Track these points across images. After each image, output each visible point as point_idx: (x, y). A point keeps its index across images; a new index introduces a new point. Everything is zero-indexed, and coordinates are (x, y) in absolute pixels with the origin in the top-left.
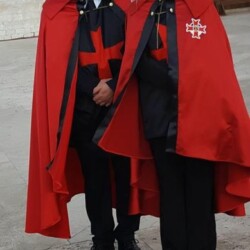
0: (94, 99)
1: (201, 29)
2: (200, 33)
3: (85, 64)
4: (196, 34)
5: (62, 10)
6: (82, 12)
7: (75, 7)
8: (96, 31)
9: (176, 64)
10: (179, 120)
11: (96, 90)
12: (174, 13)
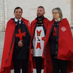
0: (18, 45)
1: (65, 29)
2: (64, 30)
3: (16, 36)
4: (63, 30)
5: (12, 24)
6: (16, 25)
7: (15, 23)
8: (19, 29)
9: (58, 38)
10: (59, 50)
11: (19, 43)
12: (59, 25)
